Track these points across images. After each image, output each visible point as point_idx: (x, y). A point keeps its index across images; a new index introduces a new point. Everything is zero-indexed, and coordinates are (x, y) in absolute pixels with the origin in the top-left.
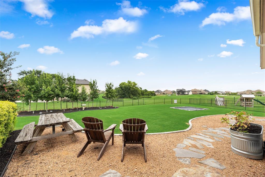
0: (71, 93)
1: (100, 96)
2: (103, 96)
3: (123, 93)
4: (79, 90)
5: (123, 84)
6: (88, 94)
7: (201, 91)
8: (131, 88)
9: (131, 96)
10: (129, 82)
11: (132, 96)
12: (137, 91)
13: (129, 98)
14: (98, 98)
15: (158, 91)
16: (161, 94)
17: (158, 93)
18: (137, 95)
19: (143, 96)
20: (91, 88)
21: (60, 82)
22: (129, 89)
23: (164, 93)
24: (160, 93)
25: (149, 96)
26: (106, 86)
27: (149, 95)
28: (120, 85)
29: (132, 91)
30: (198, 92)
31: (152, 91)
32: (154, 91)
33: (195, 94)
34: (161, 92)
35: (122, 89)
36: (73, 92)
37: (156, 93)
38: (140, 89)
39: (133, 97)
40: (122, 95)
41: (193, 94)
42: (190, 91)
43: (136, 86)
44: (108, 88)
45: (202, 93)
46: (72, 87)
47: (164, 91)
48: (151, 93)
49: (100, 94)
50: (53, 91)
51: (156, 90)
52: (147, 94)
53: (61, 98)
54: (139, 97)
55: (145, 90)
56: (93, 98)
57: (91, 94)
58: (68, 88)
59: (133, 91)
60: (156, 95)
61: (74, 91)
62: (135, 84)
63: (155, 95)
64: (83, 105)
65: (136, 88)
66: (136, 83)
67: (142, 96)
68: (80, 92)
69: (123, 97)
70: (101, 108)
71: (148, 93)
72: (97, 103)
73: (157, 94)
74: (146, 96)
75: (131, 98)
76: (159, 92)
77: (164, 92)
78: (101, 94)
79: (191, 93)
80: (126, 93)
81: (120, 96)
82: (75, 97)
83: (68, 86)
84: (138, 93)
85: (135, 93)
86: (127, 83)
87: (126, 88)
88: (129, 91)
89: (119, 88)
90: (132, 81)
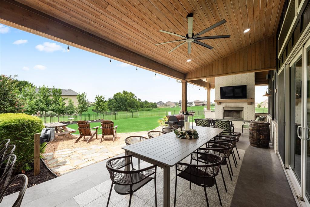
0: (58, 106)
1: (90, 109)
2: (93, 109)
3: (118, 105)
4: (65, 103)
5: (118, 94)
6: (75, 107)
7: (203, 103)
8: (128, 99)
9: (128, 109)
10: (125, 93)
12: (134, 103)
13: (126, 110)
14: (87, 112)
15: (160, 103)
16: (164, 105)
17: (160, 105)
18: (135, 108)
19: (143, 109)
20: (79, 101)
21: (45, 96)
22: (126, 101)
23: (166, 105)
24: (162, 105)
25: (150, 109)
26: (96, 98)
27: (150, 107)
28: (115, 96)
29: (128, 103)
30: (200, 103)
31: (154, 102)
32: (156, 102)
33: (198, 106)
34: (164, 103)
35: (117, 101)
36: (59, 105)
37: (157, 105)
38: (139, 101)
39: (131, 109)
40: (117, 108)
41: (196, 106)
42: (193, 102)
43: (134, 97)
44: (98, 100)
45: (204, 105)
46: (58, 100)
48: (152, 105)
49: (89, 107)
50: (37, 105)
51: (158, 102)
53: (45, 112)
54: (137, 109)
55: (146, 101)
56: (81, 111)
57: (79, 107)
58: (53, 101)
59: (131, 103)
60: (158, 107)
61: (61, 104)
62: (133, 95)
63: (156, 107)
64: (70, 118)
65: (133, 100)
67: (141, 109)
68: (67, 105)
69: (118, 110)
70: (91, 121)
71: (148, 106)
72: (86, 117)
74: (145, 109)
75: (128, 111)
77: (167, 104)
78: (91, 106)
79: (193, 105)
80: (122, 105)
81: (115, 109)
82: (62, 110)
83: (53, 100)
84: (137, 106)
85: (132, 105)
86: (122, 93)
87: (121, 100)
88: (125, 103)
89: (113, 99)
90: (129, 92)
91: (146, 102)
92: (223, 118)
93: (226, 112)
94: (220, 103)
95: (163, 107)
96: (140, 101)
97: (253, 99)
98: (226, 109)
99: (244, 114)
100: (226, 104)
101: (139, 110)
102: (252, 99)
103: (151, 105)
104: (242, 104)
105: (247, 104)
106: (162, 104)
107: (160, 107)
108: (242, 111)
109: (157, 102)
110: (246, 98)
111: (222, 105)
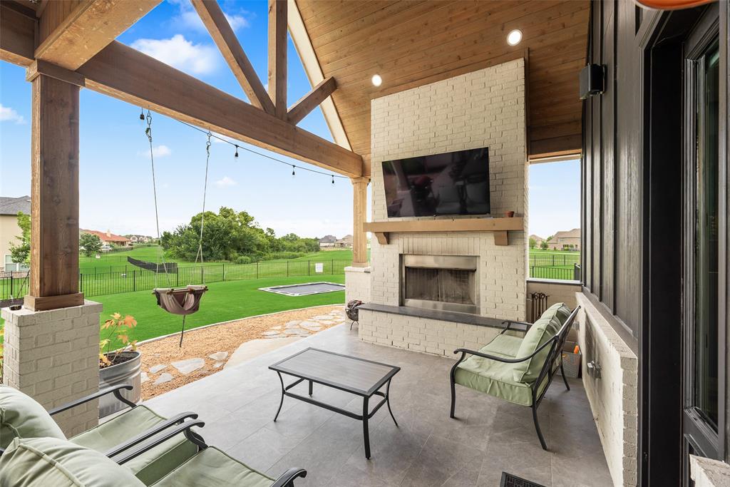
5: (207, 216)
8: (232, 228)
9: (231, 256)
10: (226, 212)
11: (234, 254)
12: (251, 238)
13: (226, 259)
15: (328, 239)
16: (336, 245)
17: (327, 244)
18: (252, 252)
19: (278, 254)
22: (227, 233)
23: (342, 244)
24: (333, 244)
25: (299, 253)
27: (300, 249)
28: (194, 220)
29: (234, 240)
31: (314, 238)
32: (318, 238)
34: (337, 240)
35: (200, 234)
37: (321, 245)
38: (269, 234)
39: (240, 255)
43: (252, 224)
47: (344, 239)
48: (306, 244)
51: (324, 237)
52: (295, 248)
54: (260, 255)
55: (292, 235)
59: (241, 240)
60: (322, 249)
62: (248, 219)
63: (317, 249)
65: (248, 231)
66: (250, 214)
67: (273, 254)
71: (298, 245)
73: (326, 247)
75: (231, 260)
76: (330, 241)
77: (344, 242)
80: (215, 245)
84: (259, 246)
85: (245, 245)
86: (217, 214)
87: (213, 231)
88: (225, 240)
89: (189, 229)
90: (237, 210)
91: (293, 238)
92: (402, 304)
93: (412, 276)
94: (388, 237)
95: (335, 249)
96: (272, 234)
97: (518, 215)
98: (411, 261)
99: (482, 287)
100: (411, 240)
101: (267, 256)
102: (512, 214)
103: (304, 244)
104: (471, 240)
105: (490, 239)
106: (333, 242)
107: (327, 249)
108: (474, 271)
109: (320, 237)
110: (489, 213)
111: (398, 246)
